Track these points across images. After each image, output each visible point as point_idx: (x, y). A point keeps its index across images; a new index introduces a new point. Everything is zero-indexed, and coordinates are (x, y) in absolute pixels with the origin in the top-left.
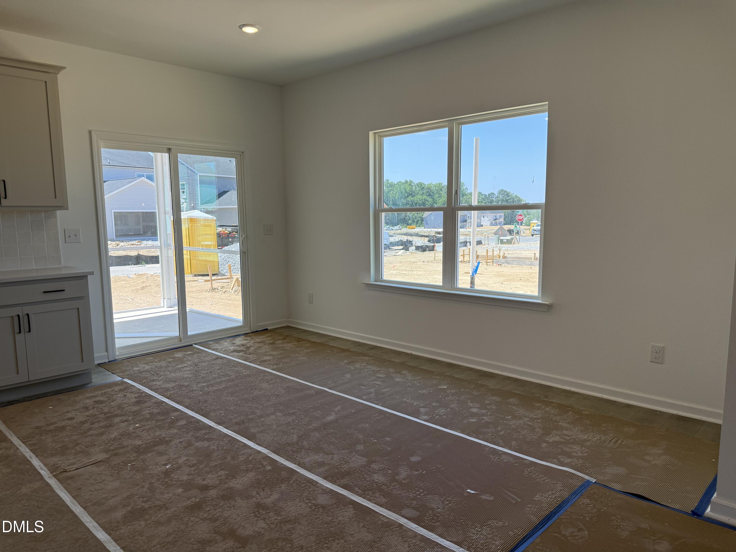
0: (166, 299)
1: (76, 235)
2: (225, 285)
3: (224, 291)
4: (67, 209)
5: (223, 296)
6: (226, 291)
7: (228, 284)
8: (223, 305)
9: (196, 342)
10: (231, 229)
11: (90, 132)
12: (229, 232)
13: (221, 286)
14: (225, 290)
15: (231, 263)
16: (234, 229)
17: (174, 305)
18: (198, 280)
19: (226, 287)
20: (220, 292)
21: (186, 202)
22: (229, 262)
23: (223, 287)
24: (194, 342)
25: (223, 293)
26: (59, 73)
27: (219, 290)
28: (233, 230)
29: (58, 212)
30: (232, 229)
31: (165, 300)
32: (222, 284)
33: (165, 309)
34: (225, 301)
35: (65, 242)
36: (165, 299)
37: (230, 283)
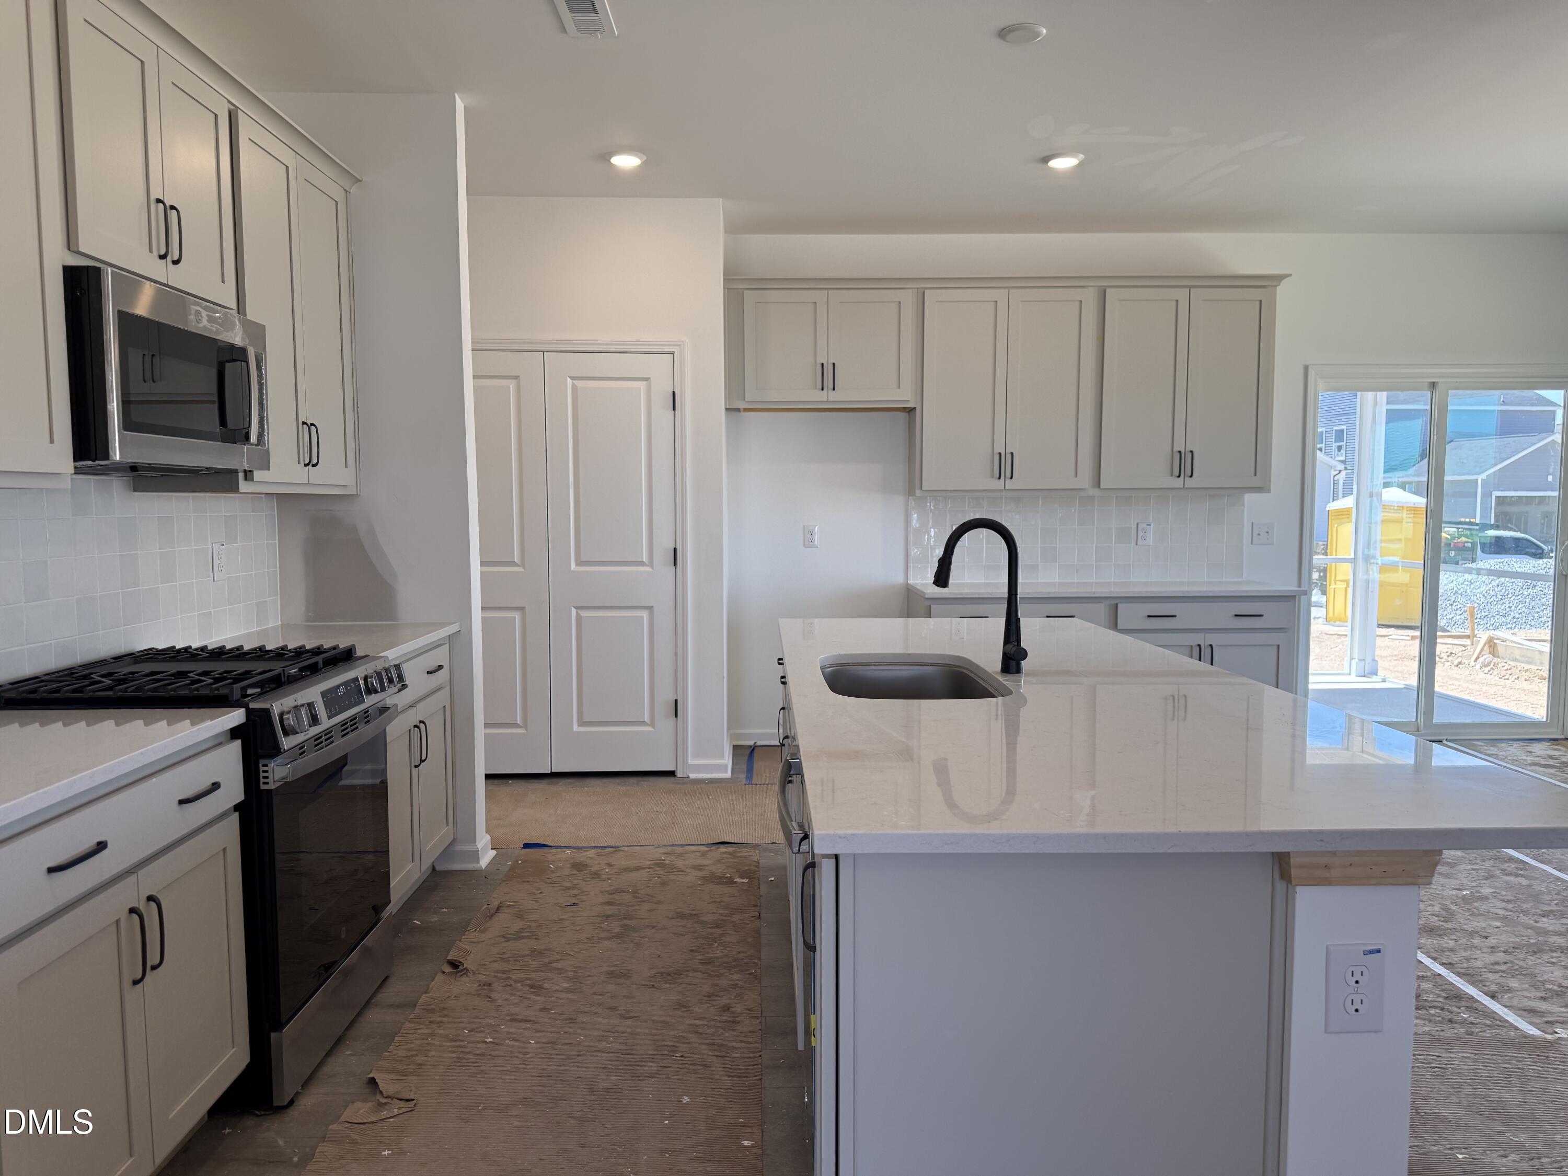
0: (1357, 660)
1: (1267, 532)
2: (1456, 650)
3: (1456, 662)
4: (1269, 491)
5: (1453, 672)
6: (1460, 663)
7: (1464, 649)
8: (1458, 690)
9: (1449, 738)
10: (1454, 529)
11: (1306, 368)
12: (1449, 537)
13: (1447, 652)
14: (1459, 660)
15: (1460, 606)
16: (1464, 529)
17: (1368, 673)
18: (1390, 635)
19: (1460, 654)
20: (1446, 663)
21: (1346, 469)
22: (1455, 604)
23: (1452, 653)
24: (1445, 738)
25: (1453, 666)
26: (1279, 285)
27: (1443, 660)
28: (1461, 531)
29: (1248, 497)
30: (1459, 528)
31: (1354, 662)
32: (1448, 648)
33: (1353, 678)
34: (1459, 683)
35: (1252, 544)
36: (1353, 659)
37: (1469, 647)
